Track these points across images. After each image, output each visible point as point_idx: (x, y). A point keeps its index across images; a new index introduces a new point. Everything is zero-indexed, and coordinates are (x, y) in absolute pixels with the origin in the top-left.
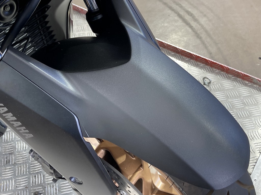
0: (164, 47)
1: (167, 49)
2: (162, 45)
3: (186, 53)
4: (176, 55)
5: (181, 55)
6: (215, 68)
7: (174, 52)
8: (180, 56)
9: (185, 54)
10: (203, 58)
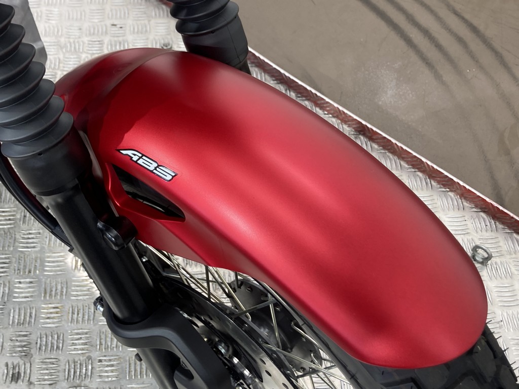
0: (392, 151)
1: (399, 159)
2: (389, 147)
3: (441, 175)
4: (418, 175)
5: (429, 178)
6: (503, 223)
7: (413, 168)
8: (426, 179)
9: (438, 179)
10: (479, 196)
